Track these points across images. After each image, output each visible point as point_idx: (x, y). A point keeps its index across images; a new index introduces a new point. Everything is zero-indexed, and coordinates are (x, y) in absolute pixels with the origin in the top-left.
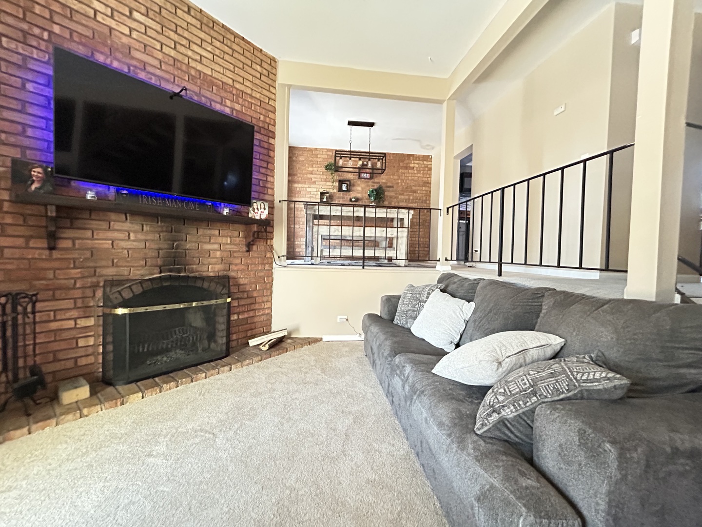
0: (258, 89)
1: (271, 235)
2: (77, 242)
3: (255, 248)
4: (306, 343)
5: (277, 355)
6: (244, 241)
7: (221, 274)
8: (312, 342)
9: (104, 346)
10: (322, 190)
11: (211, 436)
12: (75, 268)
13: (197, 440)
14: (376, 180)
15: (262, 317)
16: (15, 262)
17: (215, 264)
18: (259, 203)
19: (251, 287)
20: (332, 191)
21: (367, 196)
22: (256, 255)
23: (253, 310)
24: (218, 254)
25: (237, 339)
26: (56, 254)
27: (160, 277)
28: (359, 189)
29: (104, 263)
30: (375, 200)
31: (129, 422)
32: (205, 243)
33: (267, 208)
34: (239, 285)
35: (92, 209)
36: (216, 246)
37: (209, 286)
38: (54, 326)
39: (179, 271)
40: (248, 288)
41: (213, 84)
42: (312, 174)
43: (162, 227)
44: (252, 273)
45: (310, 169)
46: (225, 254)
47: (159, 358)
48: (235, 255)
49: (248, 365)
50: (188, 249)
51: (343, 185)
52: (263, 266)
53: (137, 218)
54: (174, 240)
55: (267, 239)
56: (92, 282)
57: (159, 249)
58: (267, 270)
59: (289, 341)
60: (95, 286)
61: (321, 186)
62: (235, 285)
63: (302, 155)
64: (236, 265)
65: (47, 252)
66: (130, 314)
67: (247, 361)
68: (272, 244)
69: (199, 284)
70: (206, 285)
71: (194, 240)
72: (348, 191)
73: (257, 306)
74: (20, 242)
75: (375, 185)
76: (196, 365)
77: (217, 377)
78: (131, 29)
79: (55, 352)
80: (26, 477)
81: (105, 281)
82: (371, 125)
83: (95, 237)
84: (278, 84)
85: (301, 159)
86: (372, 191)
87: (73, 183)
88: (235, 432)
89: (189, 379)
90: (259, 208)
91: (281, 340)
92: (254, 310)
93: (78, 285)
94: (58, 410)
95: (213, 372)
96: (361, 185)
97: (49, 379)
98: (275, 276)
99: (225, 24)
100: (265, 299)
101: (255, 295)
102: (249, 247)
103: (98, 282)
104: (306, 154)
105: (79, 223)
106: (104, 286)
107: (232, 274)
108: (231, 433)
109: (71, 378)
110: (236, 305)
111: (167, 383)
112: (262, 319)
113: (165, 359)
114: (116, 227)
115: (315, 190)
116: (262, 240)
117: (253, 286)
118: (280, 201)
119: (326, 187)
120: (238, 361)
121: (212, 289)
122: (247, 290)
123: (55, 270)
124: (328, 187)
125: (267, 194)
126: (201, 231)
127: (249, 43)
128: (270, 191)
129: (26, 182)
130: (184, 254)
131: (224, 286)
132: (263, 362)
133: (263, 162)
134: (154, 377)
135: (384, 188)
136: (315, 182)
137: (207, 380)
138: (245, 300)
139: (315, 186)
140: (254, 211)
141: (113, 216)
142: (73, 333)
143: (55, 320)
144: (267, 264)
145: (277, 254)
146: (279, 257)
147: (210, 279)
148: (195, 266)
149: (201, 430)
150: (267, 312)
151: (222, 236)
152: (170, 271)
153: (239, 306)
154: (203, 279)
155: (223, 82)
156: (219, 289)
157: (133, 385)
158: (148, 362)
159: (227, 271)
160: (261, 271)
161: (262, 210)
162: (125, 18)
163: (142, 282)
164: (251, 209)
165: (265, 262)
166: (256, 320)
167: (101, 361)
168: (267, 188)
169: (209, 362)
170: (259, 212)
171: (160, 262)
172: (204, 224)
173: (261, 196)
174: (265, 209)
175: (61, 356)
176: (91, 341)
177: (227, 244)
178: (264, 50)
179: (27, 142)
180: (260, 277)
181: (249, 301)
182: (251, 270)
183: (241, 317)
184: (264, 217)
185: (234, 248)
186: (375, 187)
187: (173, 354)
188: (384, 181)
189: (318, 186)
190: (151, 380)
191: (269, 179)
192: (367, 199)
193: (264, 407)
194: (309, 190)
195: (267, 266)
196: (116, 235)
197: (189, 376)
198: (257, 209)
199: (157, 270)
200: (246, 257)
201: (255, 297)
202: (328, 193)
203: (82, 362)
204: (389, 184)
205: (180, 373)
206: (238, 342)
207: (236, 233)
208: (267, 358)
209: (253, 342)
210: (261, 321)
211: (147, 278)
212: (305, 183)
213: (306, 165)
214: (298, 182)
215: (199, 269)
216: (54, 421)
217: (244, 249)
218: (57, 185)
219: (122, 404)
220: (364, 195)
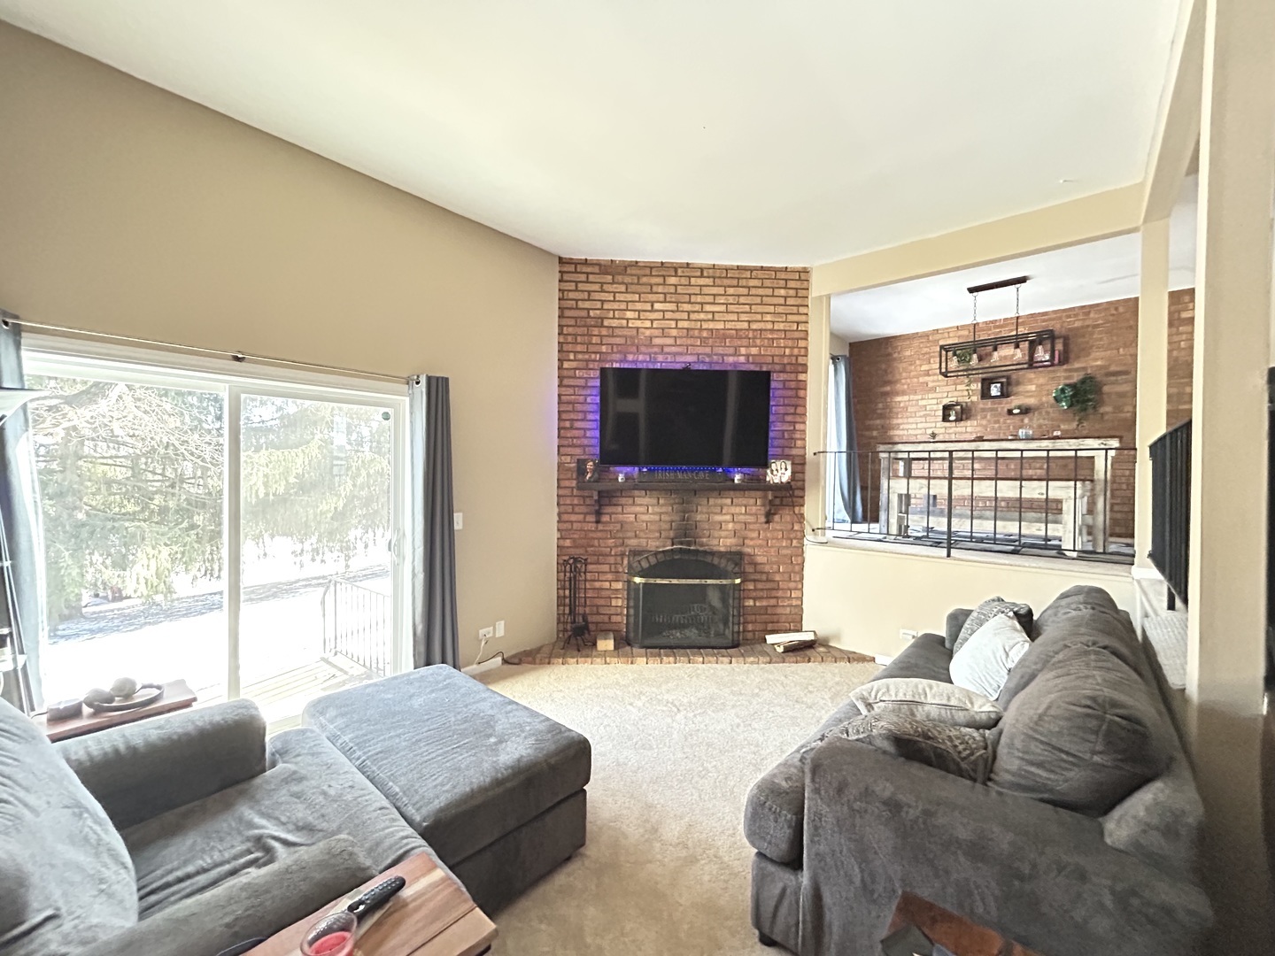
0: (782, 317)
1: (800, 500)
2: (613, 516)
3: (777, 518)
4: (843, 658)
5: (793, 662)
6: (763, 510)
7: (733, 549)
8: (854, 660)
9: (628, 608)
10: (946, 401)
11: (676, 710)
12: (611, 538)
13: (665, 708)
14: (1077, 365)
15: (788, 609)
16: (579, 533)
17: (726, 538)
18: (778, 463)
19: (772, 568)
20: (966, 399)
21: (1052, 401)
22: (778, 528)
23: (775, 597)
24: (730, 526)
25: (754, 631)
26: (600, 527)
27: (672, 550)
28: (1033, 388)
29: (629, 534)
30: (1069, 407)
31: (631, 678)
32: (716, 514)
33: (789, 467)
34: (756, 564)
35: (622, 491)
36: (728, 517)
37: (719, 563)
38: (597, 585)
39: (689, 544)
40: (767, 569)
41: (725, 338)
42: (928, 375)
43: (674, 499)
44: (773, 550)
45: (925, 367)
46: (738, 527)
47: (674, 632)
48: (751, 527)
49: (752, 663)
50: (699, 521)
51: (993, 386)
52: (789, 542)
53: (654, 492)
54: (685, 511)
55: (794, 506)
56: (621, 551)
57: (672, 522)
58: (795, 547)
59: (822, 649)
60: (623, 555)
61: (945, 395)
62: (750, 564)
63: (909, 347)
64: (752, 539)
65: (594, 525)
66: (645, 584)
67: (752, 659)
68: (802, 512)
69: (709, 559)
70: (716, 561)
71: (705, 510)
72: (1005, 394)
73: (780, 594)
74: (581, 517)
75: (1075, 374)
76: (700, 648)
77: (715, 665)
78: (652, 321)
79: (598, 606)
80: (569, 688)
81: (630, 551)
82: (1023, 280)
83: (625, 511)
84: (812, 298)
85: (908, 353)
86: (1063, 390)
87: (611, 469)
88: (695, 716)
89: (686, 659)
90: (779, 468)
91: (809, 645)
92: (777, 598)
93: (613, 553)
94: (594, 653)
95: (711, 659)
96: (1036, 382)
97: (592, 627)
98: (806, 555)
99: (739, 264)
100: (792, 585)
101: (777, 578)
102: (769, 517)
103: (625, 551)
104: (916, 343)
105: (614, 501)
106: (629, 556)
107: (748, 550)
108: (691, 715)
109: (605, 632)
110: (752, 587)
111: (667, 656)
112: (788, 610)
113: (678, 634)
114: (639, 502)
115: (935, 401)
116: (787, 508)
117: (775, 567)
118: (815, 454)
119: (956, 394)
120: (743, 655)
121: (722, 565)
122: (766, 570)
123: (599, 539)
124: (960, 394)
125: (795, 447)
126: (712, 501)
127: (769, 269)
128: (799, 443)
129: (583, 474)
130: (694, 527)
131: (736, 564)
132: (771, 665)
133: (788, 408)
134: (661, 648)
135: (1099, 378)
136: (934, 389)
137: (704, 666)
138: (763, 583)
139: (934, 395)
140: (772, 474)
141: (636, 493)
142: (608, 593)
143: (598, 581)
144: (795, 538)
145: (811, 526)
146: (813, 530)
147: (721, 555)
148: (705, 540)
149: (672, 703)
150: (794, 602)
151: (736, 506)
152: (681, 543)
153: (755, 590)
154: (713, 553)
155: (736, 330)
156: (730, 567)
157: (644, 650)
158: (664, 634)
159: (740, 546)
160: (786, 547)
161: (783, 471)
162: (648, 313)
163: (656, 554)
164: (769, 471)
165: (792, 536)
166: (779, 611)
167: (625, 622)
168: (796, 439)
169: (713, 648)
170: (779, 474)
171: (672, 534)
172: (716, 493)
173: (787, 451)
174: (786, 469)
175: (602, 610)
176: (620, 603)
177: (741, 514)
178: (789, 266)
179: (586, 442)
180: (785, 556)
181: (769, 585)
182: (772, 547)
183: (758, 604)
184: (785, 479)
185: (750, 519)
186: (1074, 380)
187: (687, 632)
188: (1099, 363)
189: (940, 395)
190: (657, 650)
191: (798, 427)
192: (1052, 406)
193: (733, 706)
194: (922, 403)
195: (794, 541)
196: (638, 509)
197: (688, 656)
198: (777, 470)
199: (669, 542)
200: (765, 530)
201: (778, 582)
202: (957, 404)
203: (614, 619)
204: (1113, 368)
205: (682, 651)
206: (754, 634)
207: (752, 501)
208: (778, 663)
209: (771, 639)
210: (785, 614)
211: (661, 550)
212: (915, 393)
213: (918, 362)
214: (904, 393)
215: (710, 543)
216: (589, 660)
217: (763, 519)
218: (602, 471)
219: (632, 663)
220: (1044, 399)
